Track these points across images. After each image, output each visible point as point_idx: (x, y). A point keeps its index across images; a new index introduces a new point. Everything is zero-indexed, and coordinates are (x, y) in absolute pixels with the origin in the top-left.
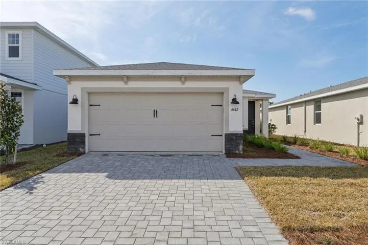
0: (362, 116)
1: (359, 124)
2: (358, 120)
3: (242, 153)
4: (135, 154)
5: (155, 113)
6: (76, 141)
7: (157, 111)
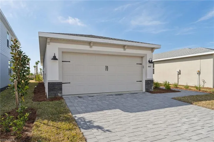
0: (180, 71)
1: (178, 74)
2: (178, 72)
3: (153, 90)
4: (99, 95)
5: (107, 68)
6: (55, 89)
7: (107, 66)
